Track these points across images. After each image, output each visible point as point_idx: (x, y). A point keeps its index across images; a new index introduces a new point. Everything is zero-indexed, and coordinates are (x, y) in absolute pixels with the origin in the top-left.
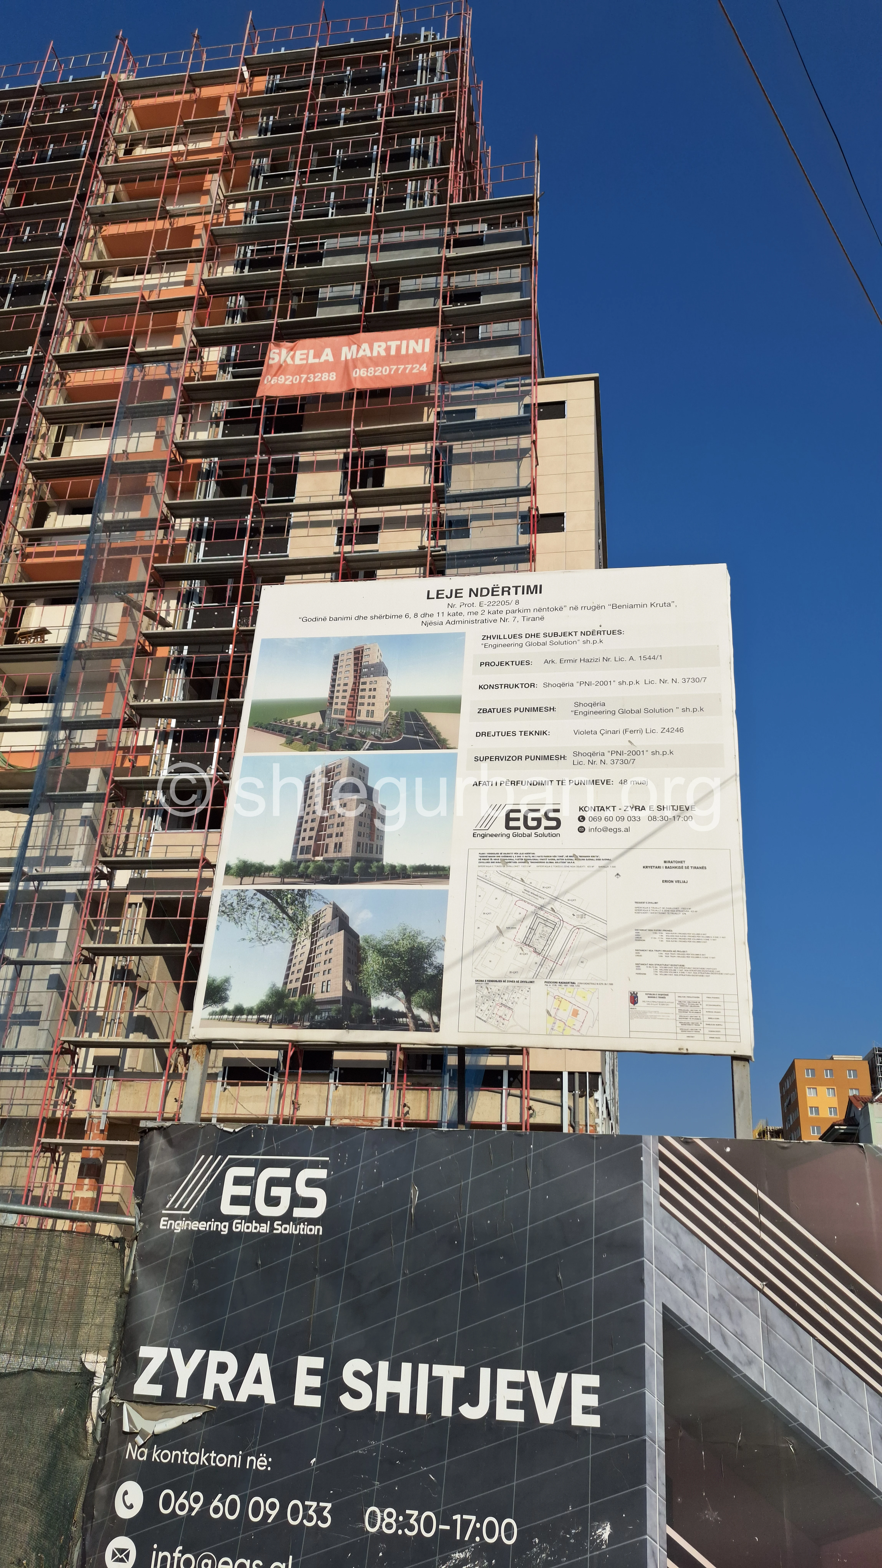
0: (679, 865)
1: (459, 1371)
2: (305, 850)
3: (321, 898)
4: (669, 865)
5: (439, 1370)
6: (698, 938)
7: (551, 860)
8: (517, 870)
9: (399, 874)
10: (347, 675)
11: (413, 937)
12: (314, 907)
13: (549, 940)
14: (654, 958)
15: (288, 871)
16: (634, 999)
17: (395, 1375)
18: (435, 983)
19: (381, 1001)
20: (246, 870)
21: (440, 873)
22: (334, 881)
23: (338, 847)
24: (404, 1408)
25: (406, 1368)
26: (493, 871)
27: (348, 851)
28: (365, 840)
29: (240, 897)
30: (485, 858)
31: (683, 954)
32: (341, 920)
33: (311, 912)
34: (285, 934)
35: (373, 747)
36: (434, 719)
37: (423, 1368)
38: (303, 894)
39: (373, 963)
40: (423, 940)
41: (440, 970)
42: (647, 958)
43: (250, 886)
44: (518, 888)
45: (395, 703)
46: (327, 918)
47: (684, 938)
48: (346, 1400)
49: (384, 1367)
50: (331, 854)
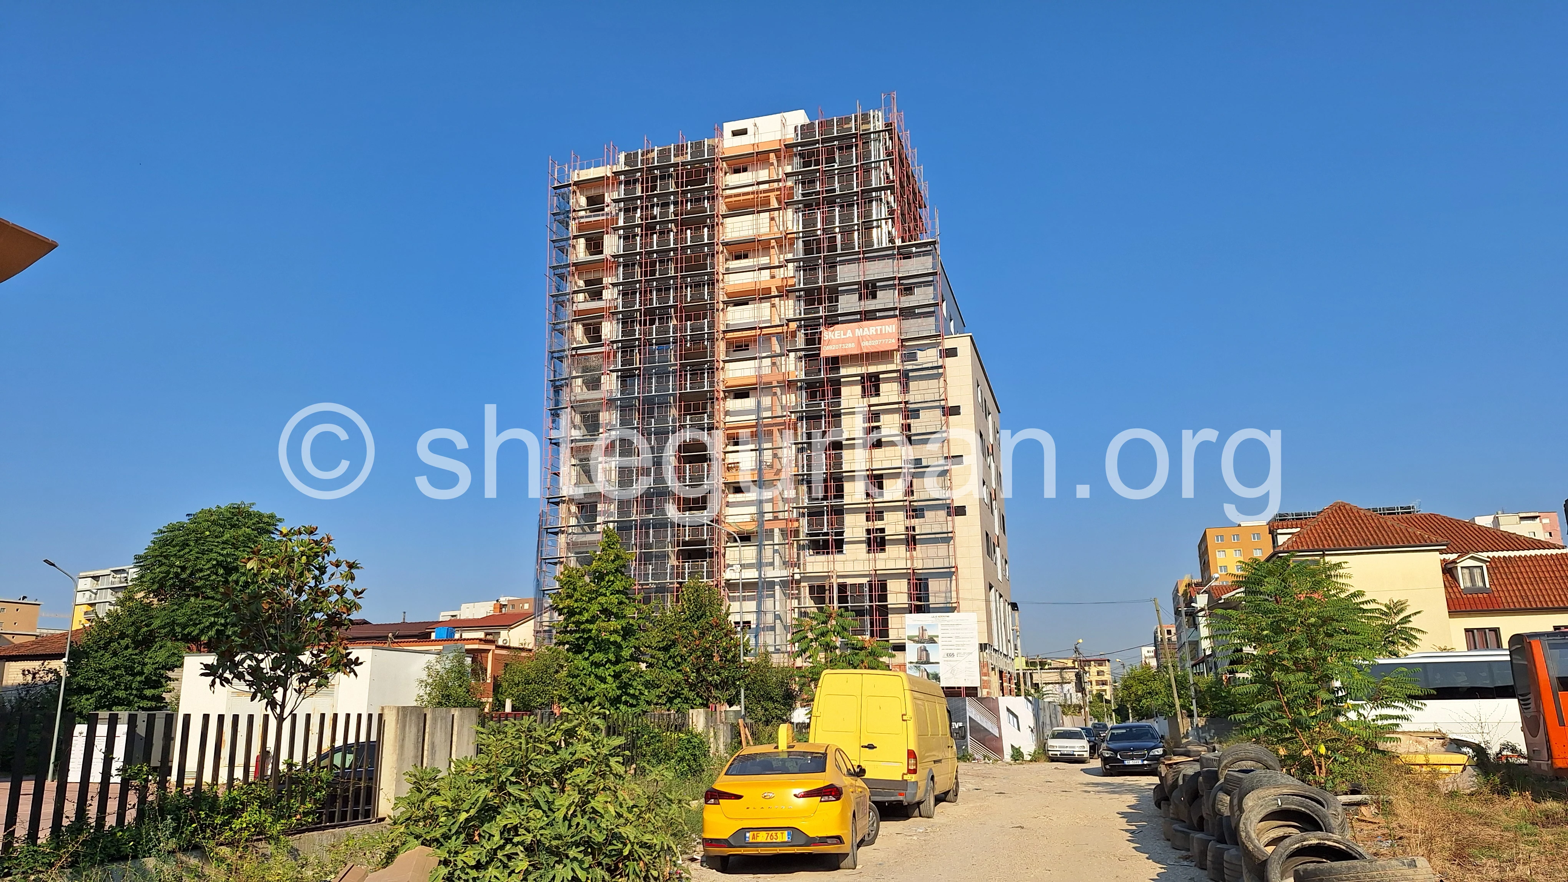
8: (949, 662)
9: (933, 663)
13: (954, 672)
15: (917, 663)
16: (965, 680)
21: (938, 663)
26: (946, 662)
27: (925, 660)
28: (927, 658)
30: (944, 660)
31: (971, 673)
35: (927, 643)
36: (935, 639)
40: (937, 672)
41: (940, 676)
43: (912, 665)
44: (949, 665)
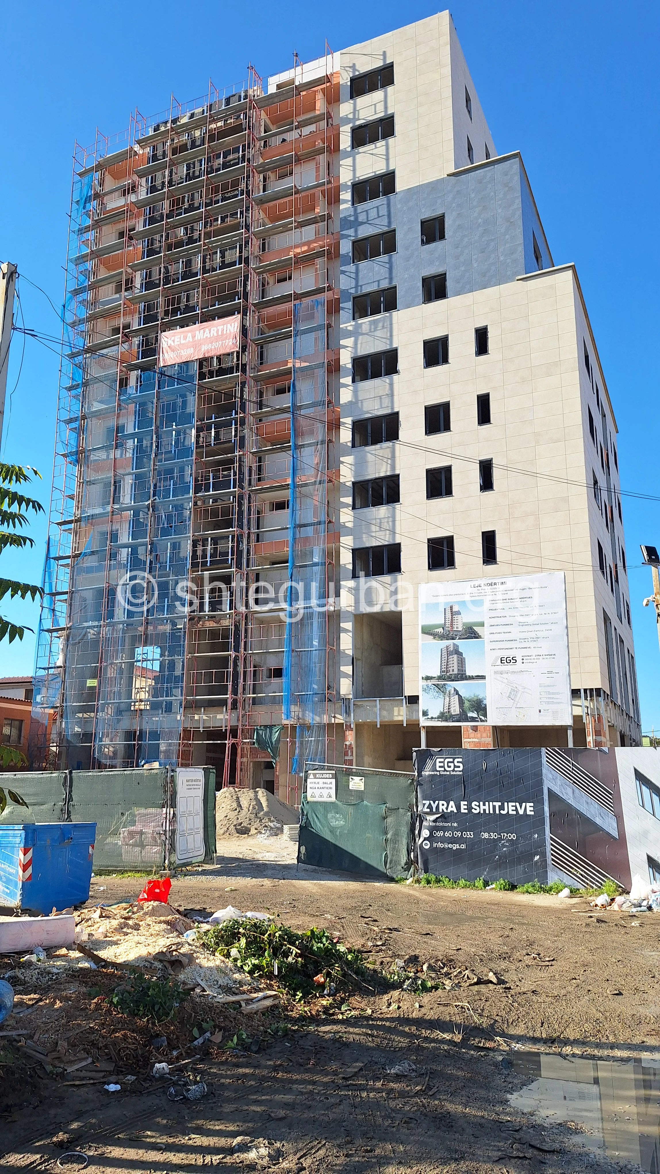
0: (551, 672)
1: (500, 804)
2: (444, 672)
3: (450, 686)
4: (549, 672)
5: (495, 803)
6: (558, 693)
7: (514, 672)
8: (505, 676)
9: (471, 678)
10: (449, 615)
11: (477, 696)
12: (449, 688)
13: (516, 696)
14: (545, 700)
15: (440, 678)
16: (540, 711)
17: (484, 805)
18: (484, 709)
19: (470, 714)
20: (428, 678)
21: (483, 677)
22: (453, 681)
23: (453, 670)
24: (487, 812)
25: (487, 803)
26: (498, 676)
27: (456, 672)
28: (460, 668)
29: (428, 686)
30: (495, 672)
31: (553, 698)
32: (457, 693)
33: (448, 690)
34: (442, 696)
35: (459, 639)
36: (477, 630)
37: (491, 803)
38: (445, 685)
39: (467, 704)
40: (480, 697)
41: (486, 705)
42: (543, 700)
43: (430, 683)
44: (506, 681)
45: (464, 624)
46: (452, 692)
47: (553, 694)
48: (473, 811)
49: (481, 803)
50: (451, 673)
